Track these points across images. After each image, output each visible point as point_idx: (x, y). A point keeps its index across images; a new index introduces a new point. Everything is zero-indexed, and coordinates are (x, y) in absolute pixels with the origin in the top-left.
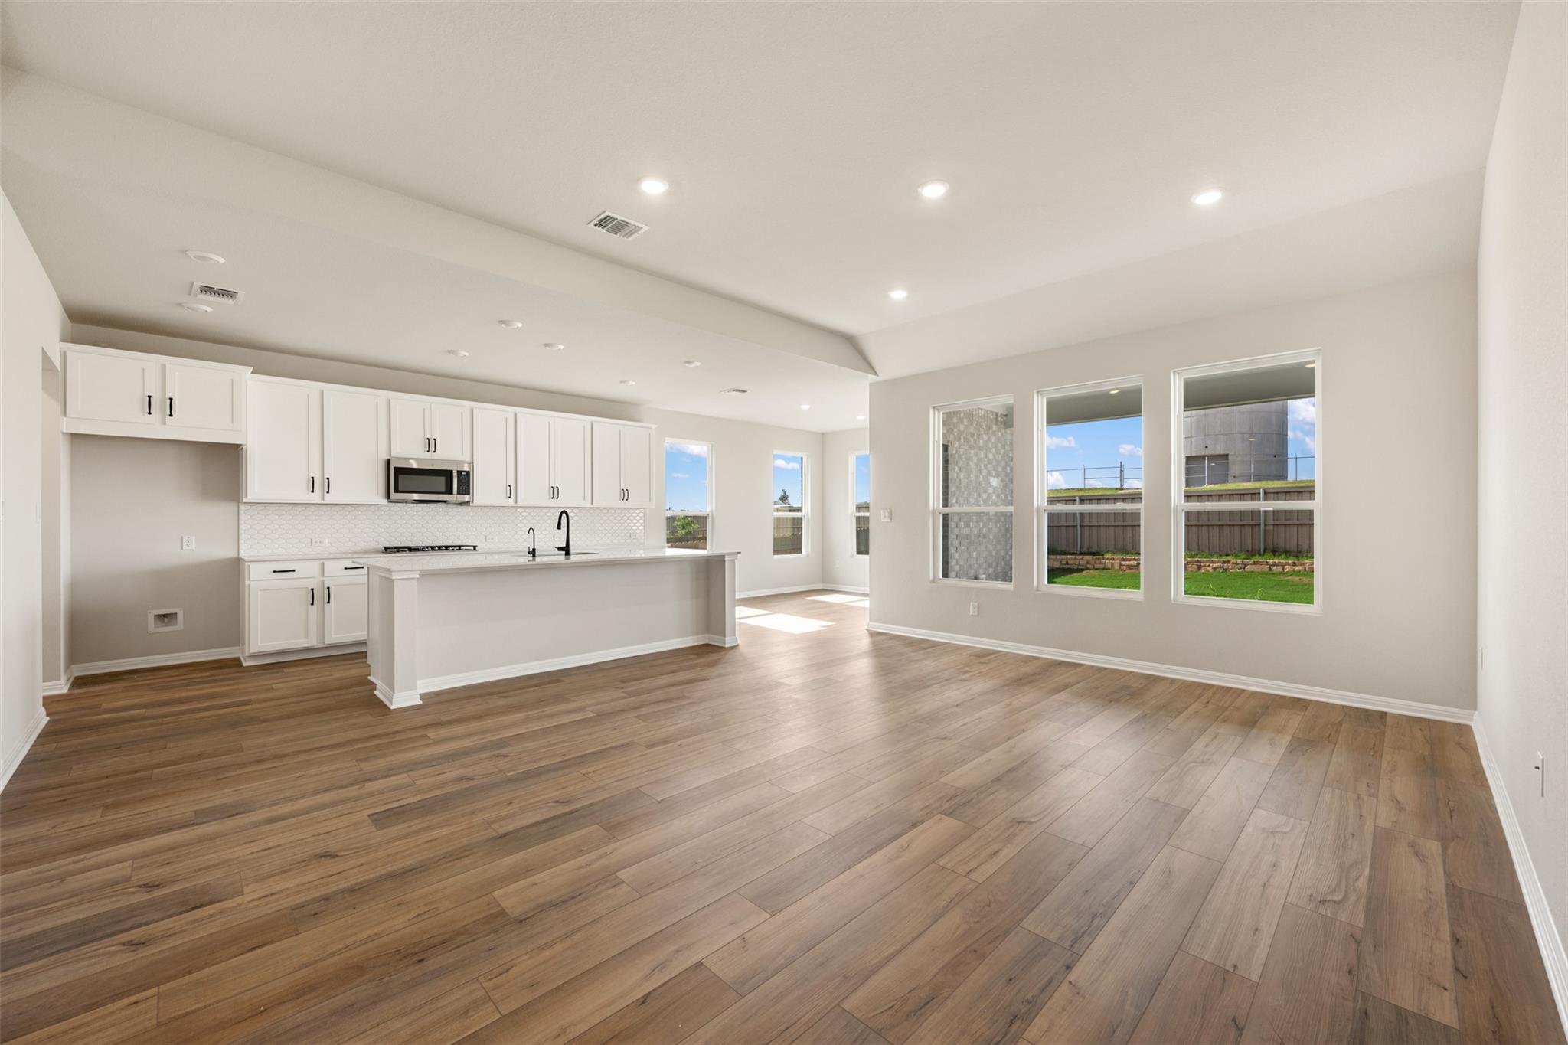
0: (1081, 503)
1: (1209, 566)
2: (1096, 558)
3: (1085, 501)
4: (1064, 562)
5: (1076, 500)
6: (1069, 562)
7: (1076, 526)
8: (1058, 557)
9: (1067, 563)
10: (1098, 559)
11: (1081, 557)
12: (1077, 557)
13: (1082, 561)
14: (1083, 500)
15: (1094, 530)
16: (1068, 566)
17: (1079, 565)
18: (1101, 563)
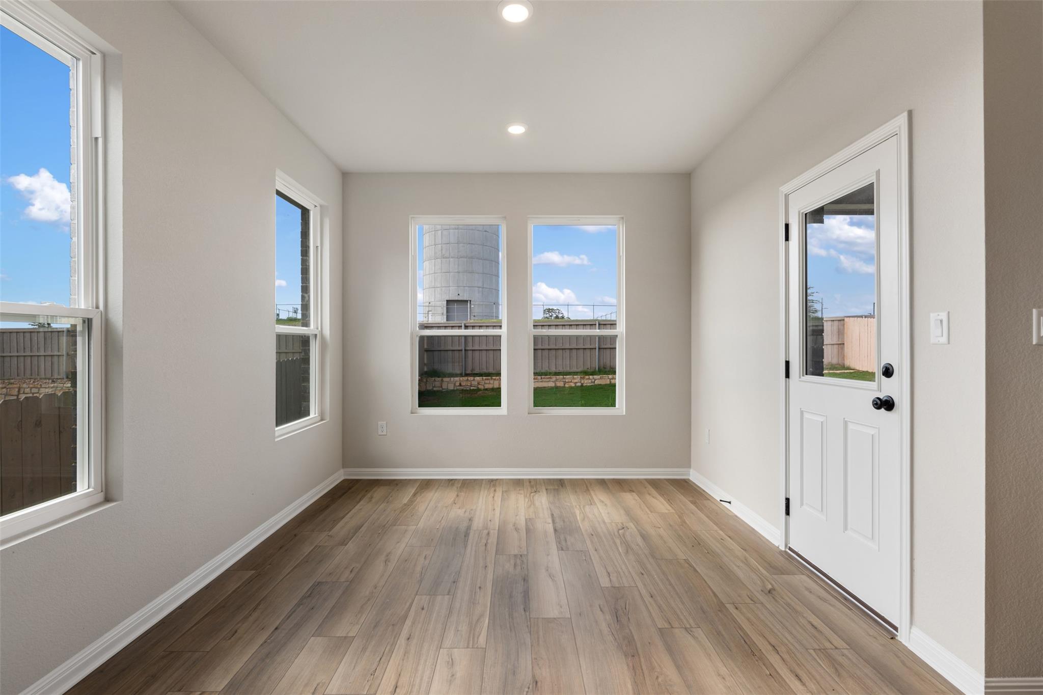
0: (465, 329)
1: (571, 382)
2: (486, 379)
3: (469, 327)
4: (458, 384)
5: (461, 326)
6: (463, 384)
7: (461, 350)
8: (452, 379)
9: (460, 385)
10: (488, 379)
11: (472, 378)
12: (469, 378)
13: (473, 383)
14: (468, 326)
15: (477, 353)
16: (461, 388)
17: (471, 386)
18: (490, 383)
